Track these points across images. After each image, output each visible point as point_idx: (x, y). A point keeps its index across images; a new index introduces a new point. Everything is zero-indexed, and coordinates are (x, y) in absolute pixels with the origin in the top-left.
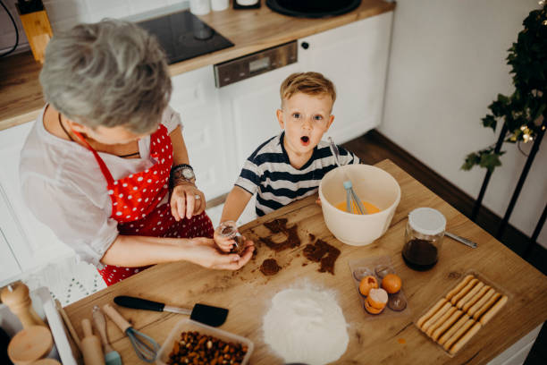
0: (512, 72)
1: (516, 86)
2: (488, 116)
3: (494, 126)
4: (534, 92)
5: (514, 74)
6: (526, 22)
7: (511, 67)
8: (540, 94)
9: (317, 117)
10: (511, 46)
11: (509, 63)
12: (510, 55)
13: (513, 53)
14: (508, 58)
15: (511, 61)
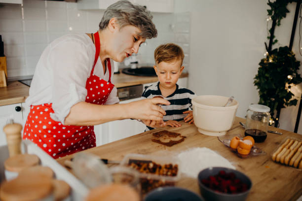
0: (258, 88)
5: (259, 90)
6: (260, 64)
7: (256, 87)
8: (274, 99)
10: (255, 77)
11: (255, 85)
12: (255, 81)
14: (254, 83)
15: (256, 84)
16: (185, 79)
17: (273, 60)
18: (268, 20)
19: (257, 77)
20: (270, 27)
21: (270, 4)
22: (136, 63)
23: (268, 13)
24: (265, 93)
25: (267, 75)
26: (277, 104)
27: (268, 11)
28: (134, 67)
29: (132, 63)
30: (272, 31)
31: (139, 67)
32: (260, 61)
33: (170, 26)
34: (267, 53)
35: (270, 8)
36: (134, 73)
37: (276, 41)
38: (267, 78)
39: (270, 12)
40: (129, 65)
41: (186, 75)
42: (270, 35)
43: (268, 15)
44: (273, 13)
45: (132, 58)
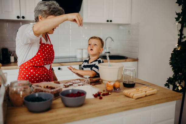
0: (171, 67)
1: (174, 72)
2: (166, 83)
3: (169, 87)
4: (180, 74)
5: (172, 68)
7: (171, 66)
11: (170, 65)
12: (170, 62)
14: (170, 63)
15: (171, 64)
16: (136, 62)
17: (180, 49)
18: (177, 24)
19: (172, 58)
20: (180, 28)
21: (177, 14)
22: (109, 52)
23: (176, 20)
24: (176, 70)
25: (177, 58)
26: (183, 77)
27: (176, 18)
28: (108, 55)
29: (106, 53)
30: (181, 31)
31: (111, 55)
32: (173, 50)
34: (178, 44)
35: (177, 16)
37: (185, 37)
38: (177, 60)
39: (177, 19)
40: (104, 54)
41: (137, 60)
42: (180, 33)
43: (176, 21)
44: (180, 20)
45: (106, 50)
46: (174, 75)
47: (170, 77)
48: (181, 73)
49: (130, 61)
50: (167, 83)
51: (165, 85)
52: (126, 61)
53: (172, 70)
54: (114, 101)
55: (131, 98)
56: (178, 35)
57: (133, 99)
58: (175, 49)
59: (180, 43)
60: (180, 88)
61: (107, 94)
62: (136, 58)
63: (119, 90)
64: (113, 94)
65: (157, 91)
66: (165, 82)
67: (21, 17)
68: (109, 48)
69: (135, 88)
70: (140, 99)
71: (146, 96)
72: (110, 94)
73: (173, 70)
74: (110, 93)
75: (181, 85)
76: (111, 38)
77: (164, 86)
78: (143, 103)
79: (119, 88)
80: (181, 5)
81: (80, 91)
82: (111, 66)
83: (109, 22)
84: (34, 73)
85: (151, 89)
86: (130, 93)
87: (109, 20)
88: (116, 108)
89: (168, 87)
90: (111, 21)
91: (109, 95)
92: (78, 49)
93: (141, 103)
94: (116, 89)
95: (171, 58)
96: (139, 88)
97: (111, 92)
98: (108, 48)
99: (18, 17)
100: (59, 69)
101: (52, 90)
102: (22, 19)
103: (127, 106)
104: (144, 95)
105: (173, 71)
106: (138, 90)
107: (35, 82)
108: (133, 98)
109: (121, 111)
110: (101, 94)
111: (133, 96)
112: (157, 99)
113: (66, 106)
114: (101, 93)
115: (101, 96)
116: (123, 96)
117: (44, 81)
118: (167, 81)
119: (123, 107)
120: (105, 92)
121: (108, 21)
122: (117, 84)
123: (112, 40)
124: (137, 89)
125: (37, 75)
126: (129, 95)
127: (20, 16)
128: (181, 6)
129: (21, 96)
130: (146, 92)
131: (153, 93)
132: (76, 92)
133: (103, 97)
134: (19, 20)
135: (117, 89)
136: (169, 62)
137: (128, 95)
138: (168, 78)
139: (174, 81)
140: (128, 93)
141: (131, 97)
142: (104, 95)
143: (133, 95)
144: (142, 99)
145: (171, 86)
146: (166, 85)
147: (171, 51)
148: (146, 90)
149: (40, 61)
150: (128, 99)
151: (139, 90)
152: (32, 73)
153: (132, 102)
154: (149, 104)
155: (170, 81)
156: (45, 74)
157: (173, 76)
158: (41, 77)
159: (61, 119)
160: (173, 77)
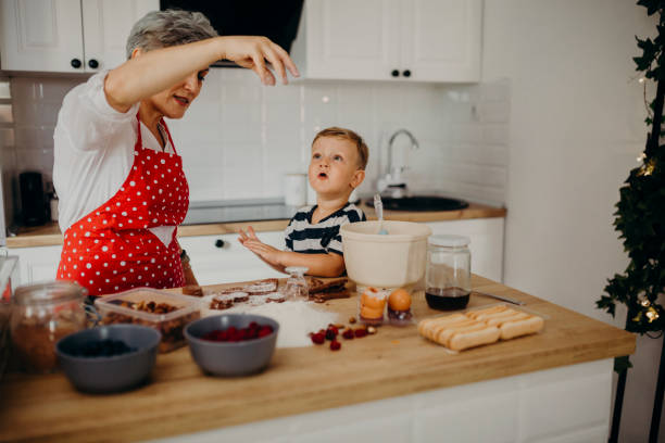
0: (622, 236)
1: (630, 256)
2: (603, 297)
3: (612, 311)
4: (652, 261)
6: (628, 179)
7: (620, 233)
9: (337, 157)
10: (616, 208)
11: (617, 229)
12: (617, 219)
13: (619, 217)
14: (615, 224)
15: (619, 226)
16: (499, 221)
17: (653, 173)
18: (641, 80)
19: (622, 206)
20: (652, 96)
21: (641, 44)
22: (402, 186)
23: (637, 66)
24: (641, 247)
25: (641, 206)
27: (636, 60)
28: (397, 194)
29: (391, 186)
30: (658, 106)
31: (409, 195)
32: (628, 175)
33: (474, 109)
34: (644, 155)
35: (640, 53)
36: (395, 206)
38: (641, 212)
39: (642, 64)
40: (386, 192)
41: (501, 212)
42: (653, 113)
43: (637, 70)
44: (654, 65)
45: (392, 177)
46: (630, 266)
47: (617, 276)
48: (655, 259)
49: (475, 217)
50: (607, 295)
51: (598, 302)
52: (460, 218)
53: (623, 248)
54: (379, 357)
55: (443, 346)
56: (648, 121)
57: (449, 352)
58: (635, 172)
59: (652, 149)
60: (652, 315)
61: (362, 333)
62: (498, 205)
63: (405, 318)
64: (384, 332)
65: (545, 322)
66: (601, 293)
67: (87, 61)
68: (402, 170)
69: (464, 313)
70: (476, 353)
71: (500, 340)
72: (372, 333)
73: (626, 250)
74: (371, 330)
75: (657, 302)
76: (409, 134)
77: (596, 305)
78: (487, 364)
79: (407, 311)
80: (657, 13)
81: (259, 322)
82: (387, 233)
83: (401, 78)
84: (114, 256)
85: (522, 315)
86: (441, 331)
87: (401, 70)
88: (383, 382)
89: (609, 312)
90: (407, 74)
91: (369, 338)
92: (290, 174)
93: (476, 366)
94: (397, 317)
95: (619, 205)
96: (476, 313)
97: (375, 326)
98: (398, 171)
99: (76, 63)
100: (220, 244)
101: (163, 318)
102: (89, 70)
103: (424, 375)
104: (495, 338)
105: (628, 253)
106: (475, 318)
107: (116, 288)
108: (449, 348)
109: (401, 393)
110: (341, 331)
111: (449, 342)
112: (541, 350)
113: (208, 374)
114: (342, 327)
115: (339, 339)
116: (417, 341)
117: (149, 286)
118: (608, 289)
119: (410, 378)
120: (354, 327)
121: (396, 73)
122: (401, 300)
123: (414, 141)
124: (469, 316)
125: (123, 264)
126: (438, 335)
127: (81, 59)
128: (657, 16)
129: (52, 338)
130: (499, 327)
131: (529, 331)
132: (246, 325)
133: (345, 344)
134: (80, 74)
135: (400, 314)
136: (614, 221)
137: (434, 337)
138: (612, 277)
139: (631, 289)
140: (434, 328)
141: (444, 342)
142: (349, 335)
143: (452, 336)
144: (484, 351)
145: (622, 308)
146: (603, 303)
147: (621, 180)
148: (503, 320)
149: (135, 209)
150: (431, 351)
151: (479, 319)
152: (105, 257)
153: (445, 363)
154: (510, 368)
155: (619, 289)
156: (153, 261)
157: (628, 271)
158: (139, 271)
159: (180, 416)
160: (627, 275)
